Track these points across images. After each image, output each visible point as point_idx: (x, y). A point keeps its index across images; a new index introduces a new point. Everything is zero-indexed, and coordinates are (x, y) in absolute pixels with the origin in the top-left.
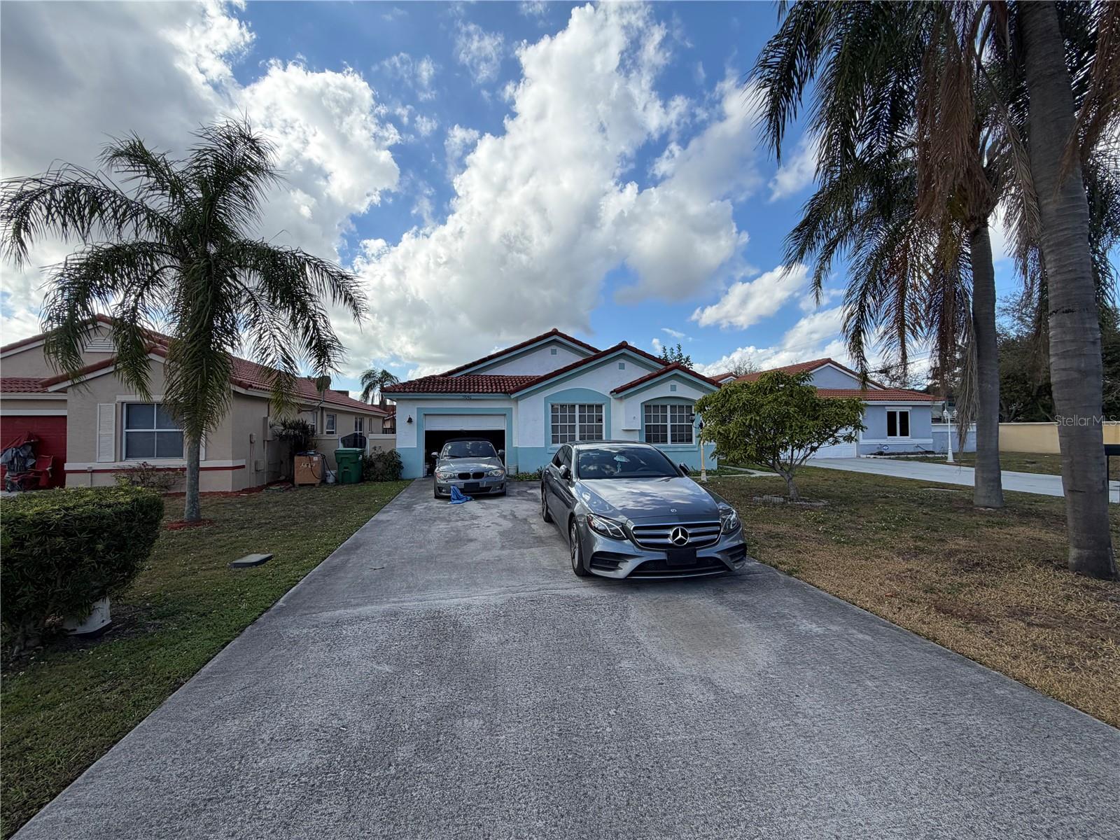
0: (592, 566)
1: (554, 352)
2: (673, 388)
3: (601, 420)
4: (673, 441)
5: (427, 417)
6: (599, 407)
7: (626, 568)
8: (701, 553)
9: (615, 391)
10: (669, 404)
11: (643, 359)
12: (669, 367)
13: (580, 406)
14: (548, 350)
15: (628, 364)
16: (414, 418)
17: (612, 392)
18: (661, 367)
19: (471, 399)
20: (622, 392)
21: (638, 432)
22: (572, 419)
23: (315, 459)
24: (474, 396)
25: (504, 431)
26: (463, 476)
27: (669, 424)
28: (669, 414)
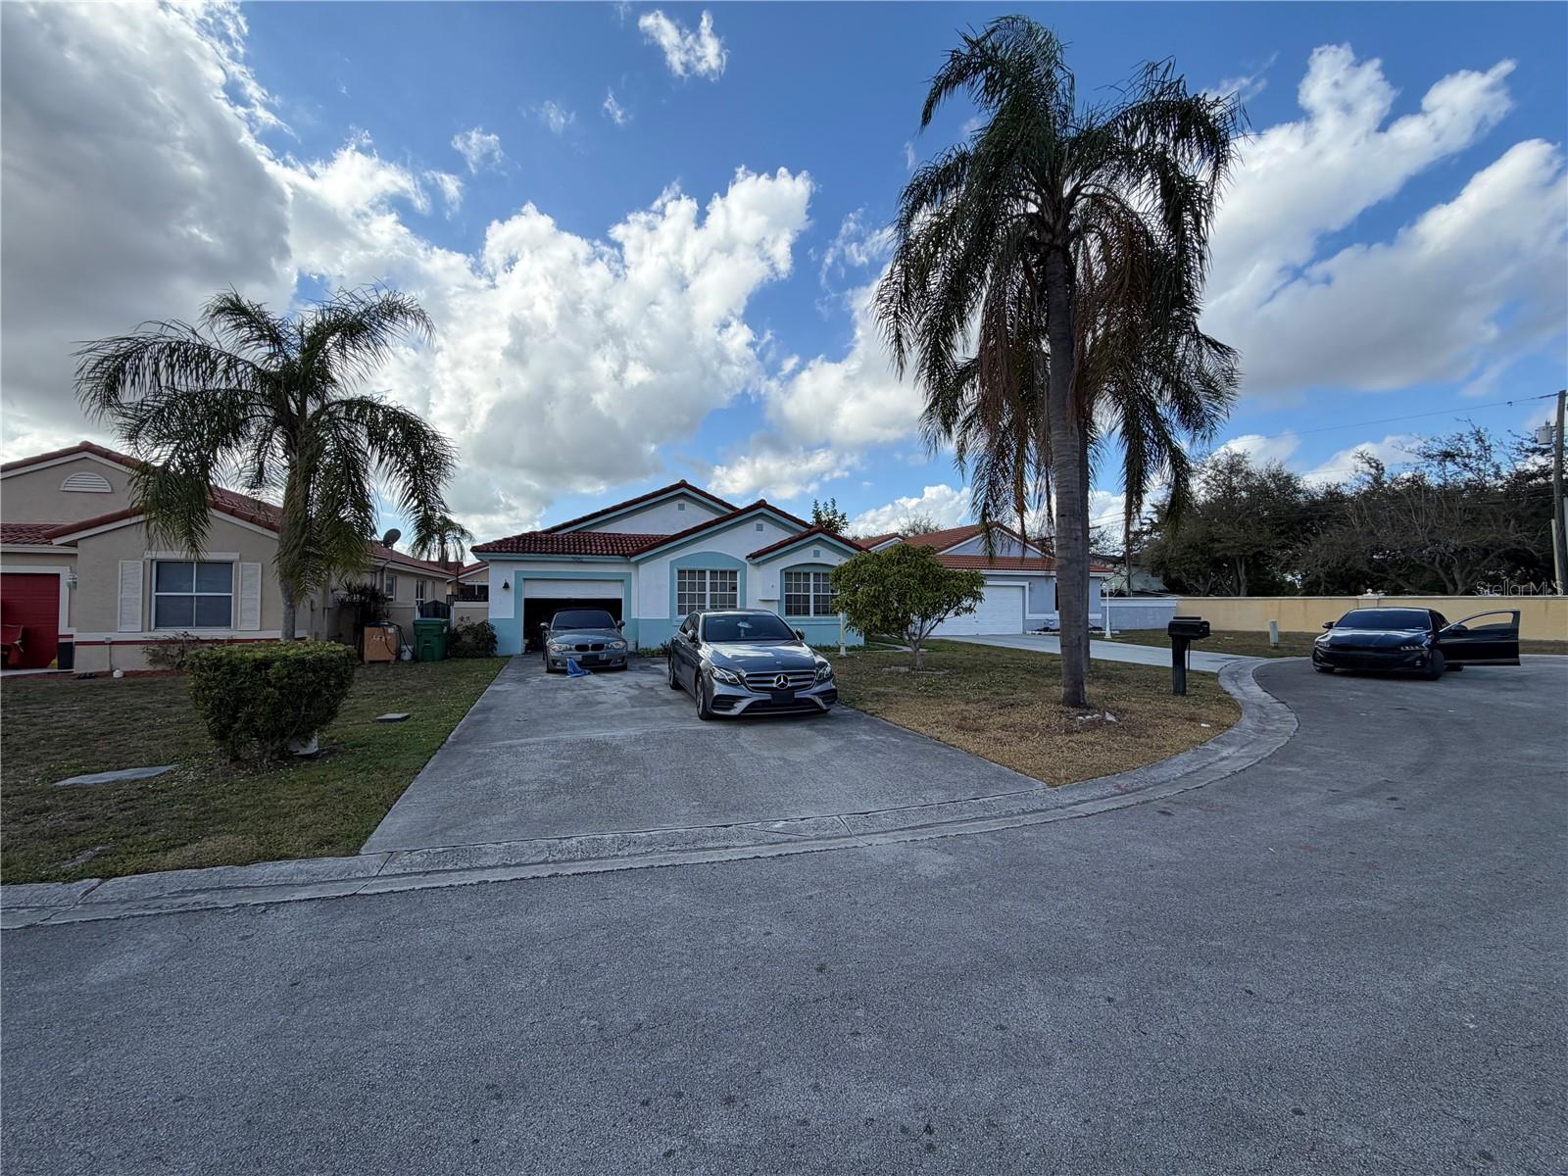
0: (713, 708)
1: (681, 507)
2: (817, 554)
3: (735, 589)
4: (816, 613)
5: (528, 583)
6: (734, 573)
7: (739, 707)
8: (798, 695)
9: (751, 556)
10: (812, 570)
11: (784, 520)
12: (812, 530)
13: (711, 572)
14: (675, 504)
15: (767, 527)
16: (512, 584)
17: (747, 557)
18: (804, 530)
19: (582, 562)
20: (759, 557)
21: (776, 604)
22: (703, 586)
23: (391, 630)
24: (585, 558)
25: (621, 600)
26: (581, 648)
27: (812, 594)
28: (812, 583)
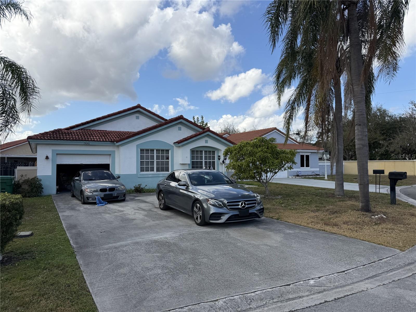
0: (210, 219)
1: (138, 118)
2: (206, 142)
3: (168, 158)
5: (59, 156)
6: (167, 151)
7: (224, 219)
8: (251, 211)
9: (177, 142)
10: (204, 150)
11: (191, 125)
12: (205, 130)
13: (157, 150)
14: (134, 116)
15: (183, 128)
16: (50, 156)
17: (174, 143)
18: (201, 130)
19: (89, 145)
20: (180, 143)
21: (188, 165)
22: (152, 157)
24: (91, 143)
25: (109, 165)
26: (103, 190)
27: (204, 161)
28: (204, 155)
